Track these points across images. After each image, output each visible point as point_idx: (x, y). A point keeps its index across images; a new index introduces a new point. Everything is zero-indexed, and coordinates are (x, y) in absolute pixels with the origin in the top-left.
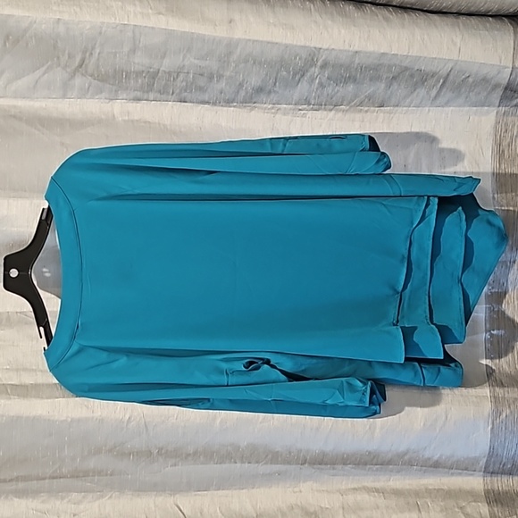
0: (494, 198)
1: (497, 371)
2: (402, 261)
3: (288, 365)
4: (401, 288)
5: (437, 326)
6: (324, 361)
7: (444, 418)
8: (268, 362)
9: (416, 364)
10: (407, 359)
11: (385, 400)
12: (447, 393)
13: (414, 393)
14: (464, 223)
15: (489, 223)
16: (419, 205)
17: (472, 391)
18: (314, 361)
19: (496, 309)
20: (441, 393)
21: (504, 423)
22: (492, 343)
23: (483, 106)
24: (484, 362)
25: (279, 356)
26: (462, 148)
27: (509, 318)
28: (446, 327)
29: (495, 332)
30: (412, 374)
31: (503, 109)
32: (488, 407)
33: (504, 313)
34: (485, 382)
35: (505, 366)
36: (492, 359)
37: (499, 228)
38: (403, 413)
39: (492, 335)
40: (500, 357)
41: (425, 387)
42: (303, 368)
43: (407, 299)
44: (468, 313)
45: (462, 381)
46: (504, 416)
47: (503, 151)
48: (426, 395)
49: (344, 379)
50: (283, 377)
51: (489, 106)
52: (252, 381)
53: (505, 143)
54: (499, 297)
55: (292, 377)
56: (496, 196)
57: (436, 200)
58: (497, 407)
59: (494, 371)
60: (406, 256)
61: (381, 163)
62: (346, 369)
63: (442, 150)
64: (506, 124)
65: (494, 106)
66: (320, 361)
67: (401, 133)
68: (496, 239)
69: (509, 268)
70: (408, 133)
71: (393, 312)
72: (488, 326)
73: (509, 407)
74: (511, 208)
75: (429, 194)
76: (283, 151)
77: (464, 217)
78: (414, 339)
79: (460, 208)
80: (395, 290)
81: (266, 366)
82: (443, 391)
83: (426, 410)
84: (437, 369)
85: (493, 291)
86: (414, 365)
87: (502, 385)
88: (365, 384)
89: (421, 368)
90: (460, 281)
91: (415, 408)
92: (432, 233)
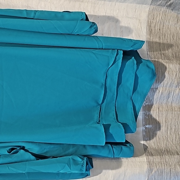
0: (148, 54)
1: (149, 147)
2: (102, 87)
3: (36, 150)
4: (101, 102)
5: (122, 124)
6: (58, 146)
7: (123, 175)
8: (23, 148)
9: (110, 145)
10: (106, 143)
11: (93, 167)
12: (124, 160)
13: (108, 162)
14: (136, 66)
15: (148, 66)
16: (113, 54)
17: (137, 159)
18: (52, 146)
19: (148, 114)
20: (122, 161)
21: (154, 175)
22: (146, 132)
23: (143, 4)
24: (142, 142)
25: (30, 144)
26: (132, 26)
27: (154, 119)
28: (126, 124)
29: (147, 126)
30: (108, 151)
31: (152, 7)
32: (146, 167)
33: (151, 116)
34: (144, 154)
35: (153, 144)
36: (146, 140)
37: (153, 70)
38: (102, 174)
39: (146, 128)
40: (150, 140)
41: (114, 158)
42: (46, 151)
43: (104, 108)
44: (136, 116)
45: (133, 154)
46: (154, 171)
47: (152, 30)
48: (114, 163)
49: (70, 157)
50: (33, 158)
51: (146, 4)
52: (13, 161)
53: (153, 25)
54: (149, 107)
55: (39, 157)
56: (149, 53)
57: (122, 52)
58: (150, 167)
59: (147, 147)
60: (104, 84)
61: (93, 28)
62: (71, 150)
63: (121, 27)
64: (154, 15)
65: (148, 5)
66: (56, 146)
67: (100, 16)
68: (150, 76)
69: (154, 92)
70: (104, 16)
71: (96, 116)
72: (144, 123)
73: (156, 167)
74: (156, 60)
75: (118, 48)
76: (34, 17)
77: (135, 62)
78: (110, 131)
79: (133, 58)
80: (98, 103)
81: (22, 150)
82: (122, 160)
83: (114, 171)
84: (121, 148)
85: (146, 104)
86: (108, 146)
87: (152, 155)
88: (83, 159)
89: (112, 147)
90: (131, 98)
91: (108, 171)
92: (118, 71)
